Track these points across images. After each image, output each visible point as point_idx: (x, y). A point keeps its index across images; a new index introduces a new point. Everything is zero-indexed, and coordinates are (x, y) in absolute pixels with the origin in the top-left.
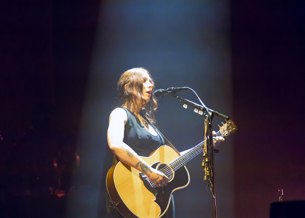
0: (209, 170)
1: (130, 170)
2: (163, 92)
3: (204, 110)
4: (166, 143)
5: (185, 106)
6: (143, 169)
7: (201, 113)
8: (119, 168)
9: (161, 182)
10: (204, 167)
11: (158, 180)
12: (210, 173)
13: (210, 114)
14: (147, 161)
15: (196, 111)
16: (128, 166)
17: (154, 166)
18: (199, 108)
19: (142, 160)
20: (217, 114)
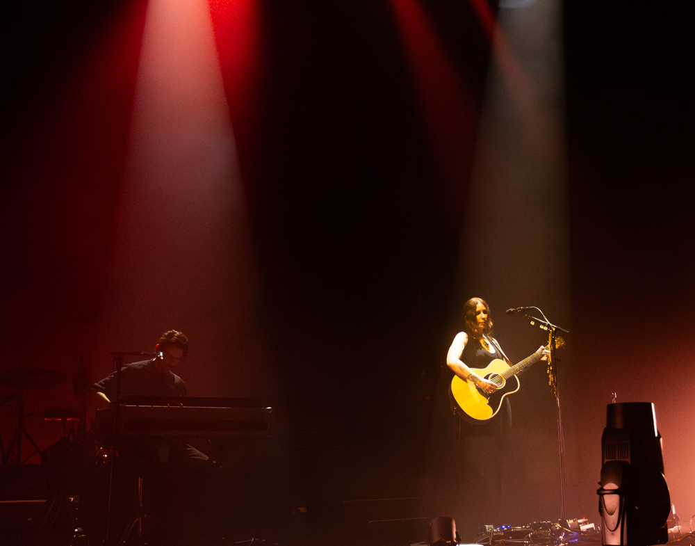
0: (553, 377)
1: (466, 381)
2: (514, 311)
3: (548, 326)
4: (502, 357)
5: (533, 323)
6: (474, 379)
7: (546, 329)
8: (456, 380)
9: (490, 388)
10: (549, 374)
11: (487, 387)
12: (554, 378)
13: (554, 329)
14: (479, 373)
15: (541, 327)
16: (464, 379)
17: (487, 377)
18: (544, 325)
19: (473, 372)
20: (559, 330)
